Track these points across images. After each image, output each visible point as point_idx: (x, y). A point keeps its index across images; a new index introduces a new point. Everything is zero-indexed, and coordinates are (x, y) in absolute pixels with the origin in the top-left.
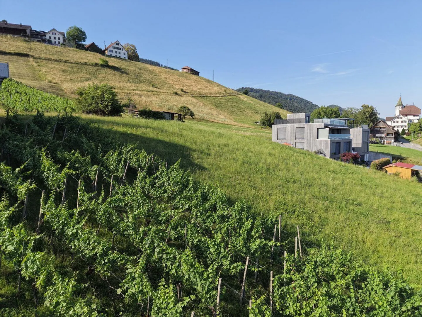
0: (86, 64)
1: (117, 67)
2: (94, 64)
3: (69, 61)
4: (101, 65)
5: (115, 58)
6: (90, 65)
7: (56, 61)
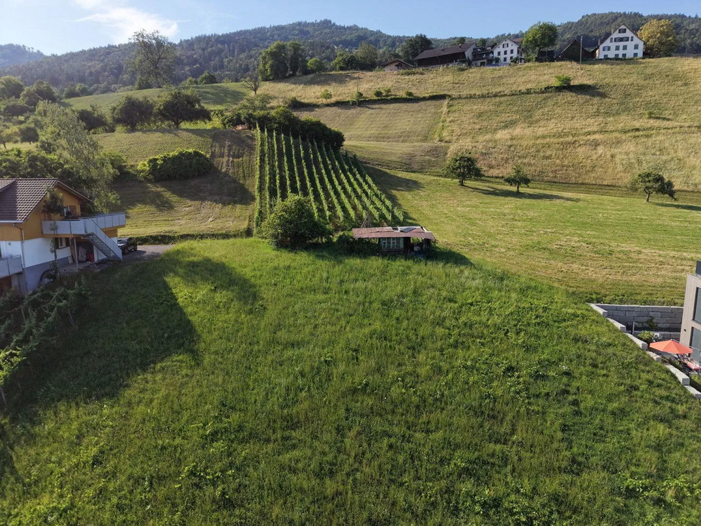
0: (528, 92)
1: (590, 86)
2: (543, 89)
3: (502, 93)
4: (557, 88)
5: (602, 63)
6: (535, 93)
7: (483, 96)
